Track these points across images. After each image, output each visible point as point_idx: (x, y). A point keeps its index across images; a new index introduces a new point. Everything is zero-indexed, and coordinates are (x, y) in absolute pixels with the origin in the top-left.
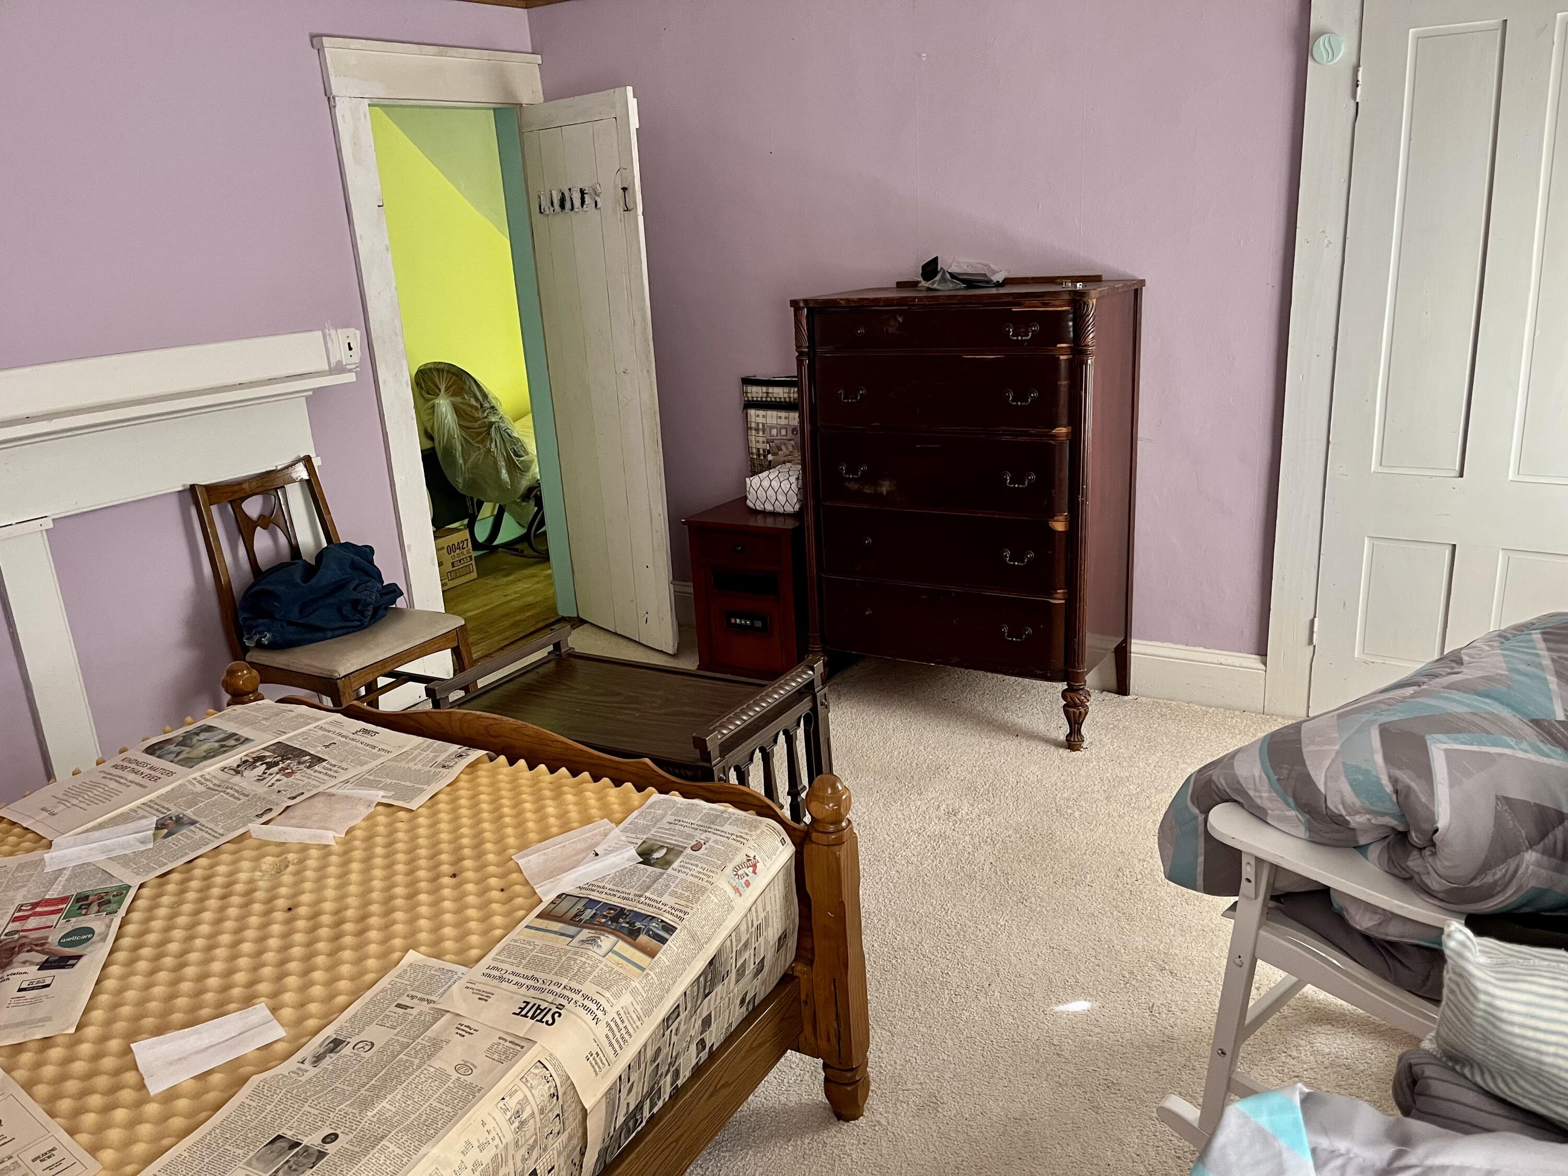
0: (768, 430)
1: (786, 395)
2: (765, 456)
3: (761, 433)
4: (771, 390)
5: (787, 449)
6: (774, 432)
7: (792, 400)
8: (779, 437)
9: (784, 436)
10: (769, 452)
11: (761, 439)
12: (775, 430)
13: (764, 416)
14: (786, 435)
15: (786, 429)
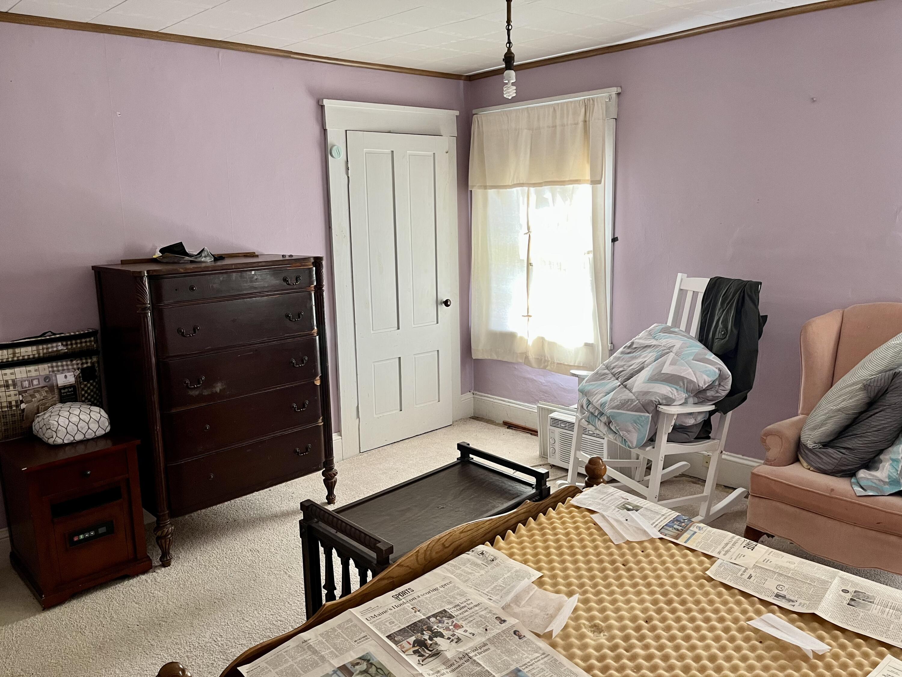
0: (19, 384)
1: (35, 352)
2: (17, 406)
3: (11, 388)
4: (17, 350)
5: (41, 395)
6: (26, 384)
7: (41, 355)
8: (32, 387)
9: (37, 385)
10: (22, 402)
11: (12, 393)
12: (27, 382)
13: (12, 374)
14: (39, 384)
15: (39, 379)
